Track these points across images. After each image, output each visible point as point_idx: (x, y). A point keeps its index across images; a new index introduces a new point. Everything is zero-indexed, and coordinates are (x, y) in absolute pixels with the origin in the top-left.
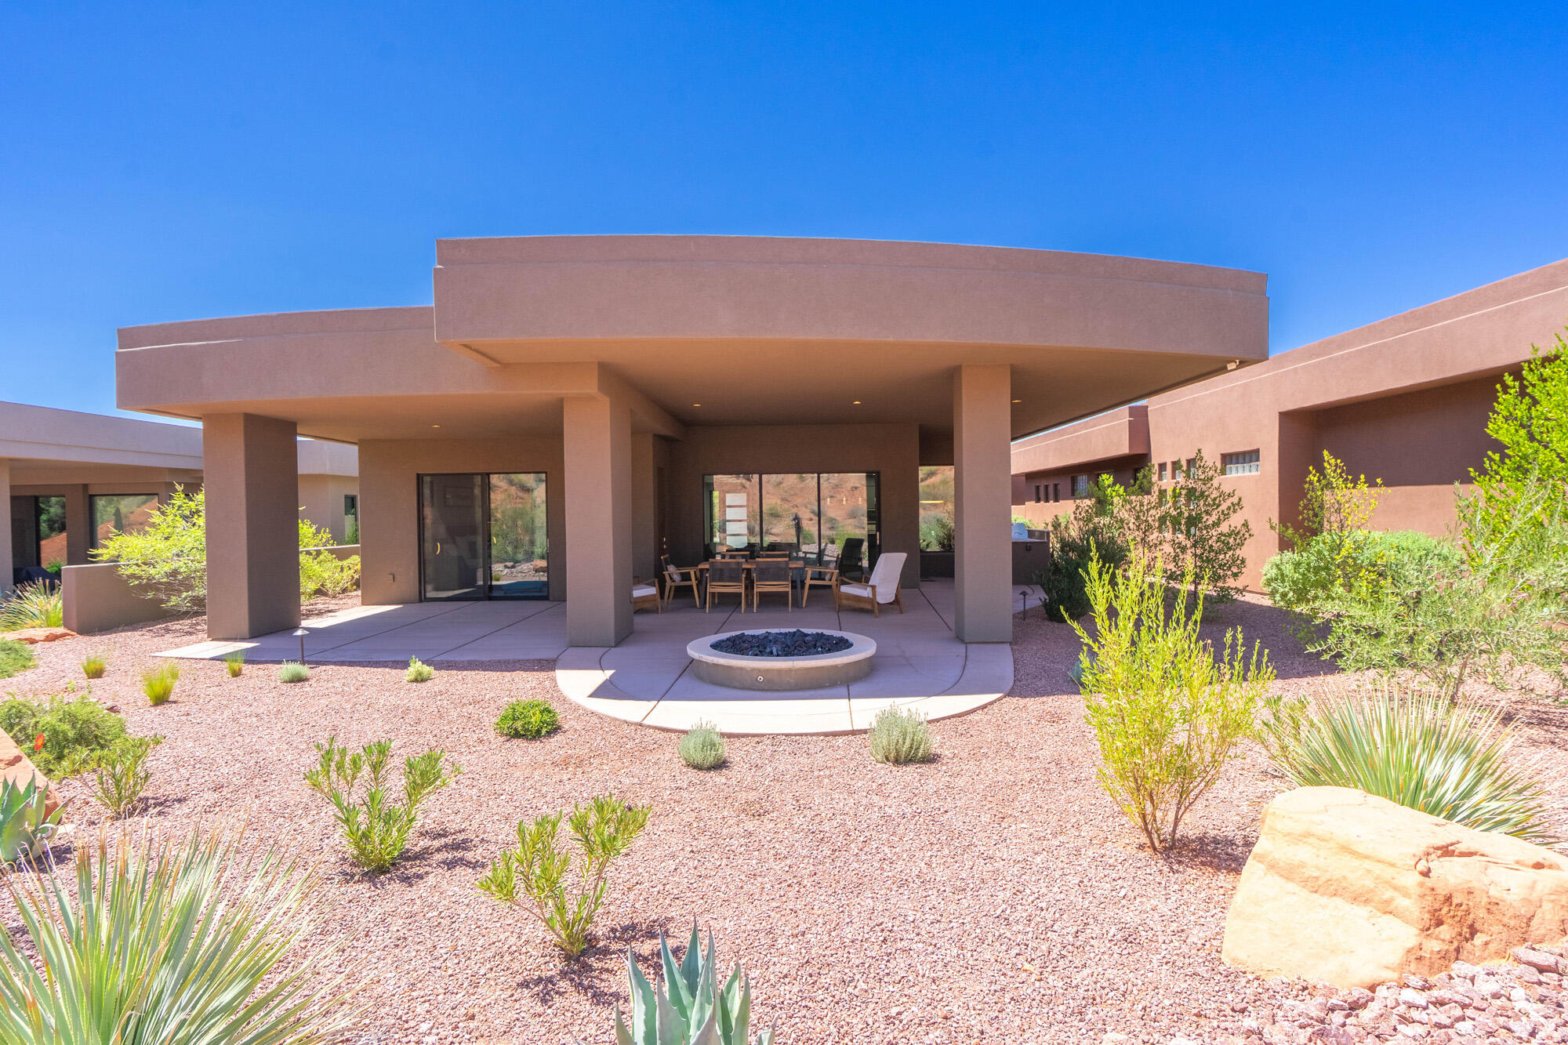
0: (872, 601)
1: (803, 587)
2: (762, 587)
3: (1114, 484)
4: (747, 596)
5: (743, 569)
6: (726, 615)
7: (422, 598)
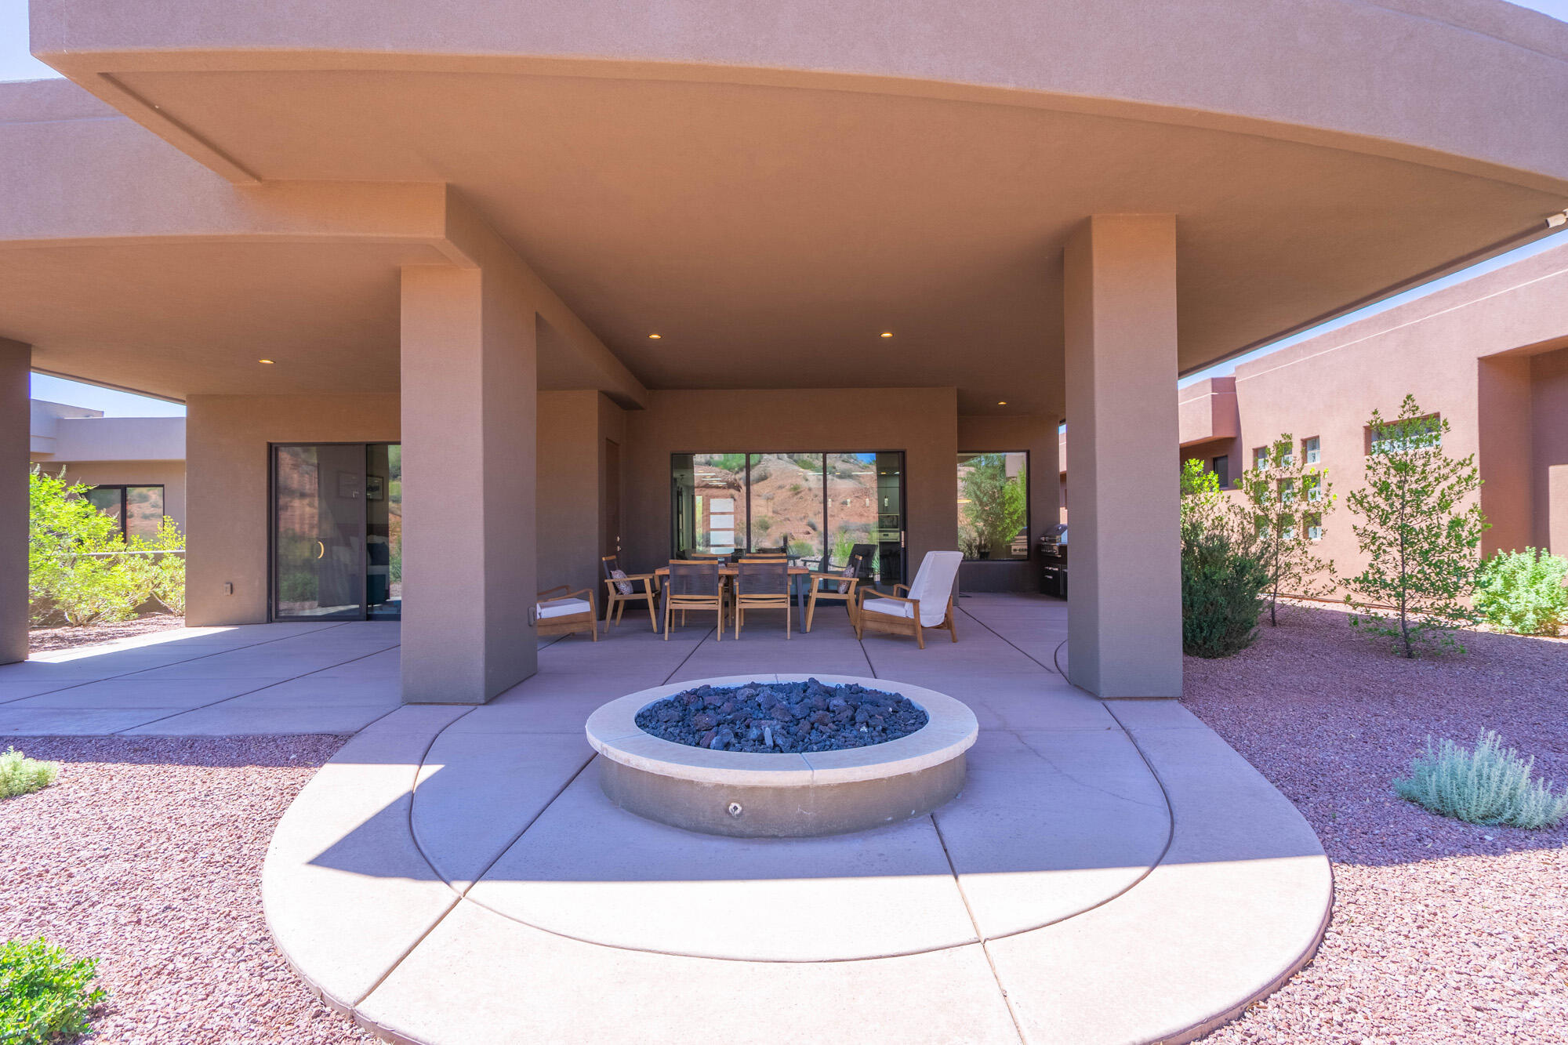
0: (913, 623)
1: (806, 604)
2: (748, 602)
3: (1206, 471)
4: (726, 616)
5: (720, 577)
6: (693, 644)
7: (273, 615)
